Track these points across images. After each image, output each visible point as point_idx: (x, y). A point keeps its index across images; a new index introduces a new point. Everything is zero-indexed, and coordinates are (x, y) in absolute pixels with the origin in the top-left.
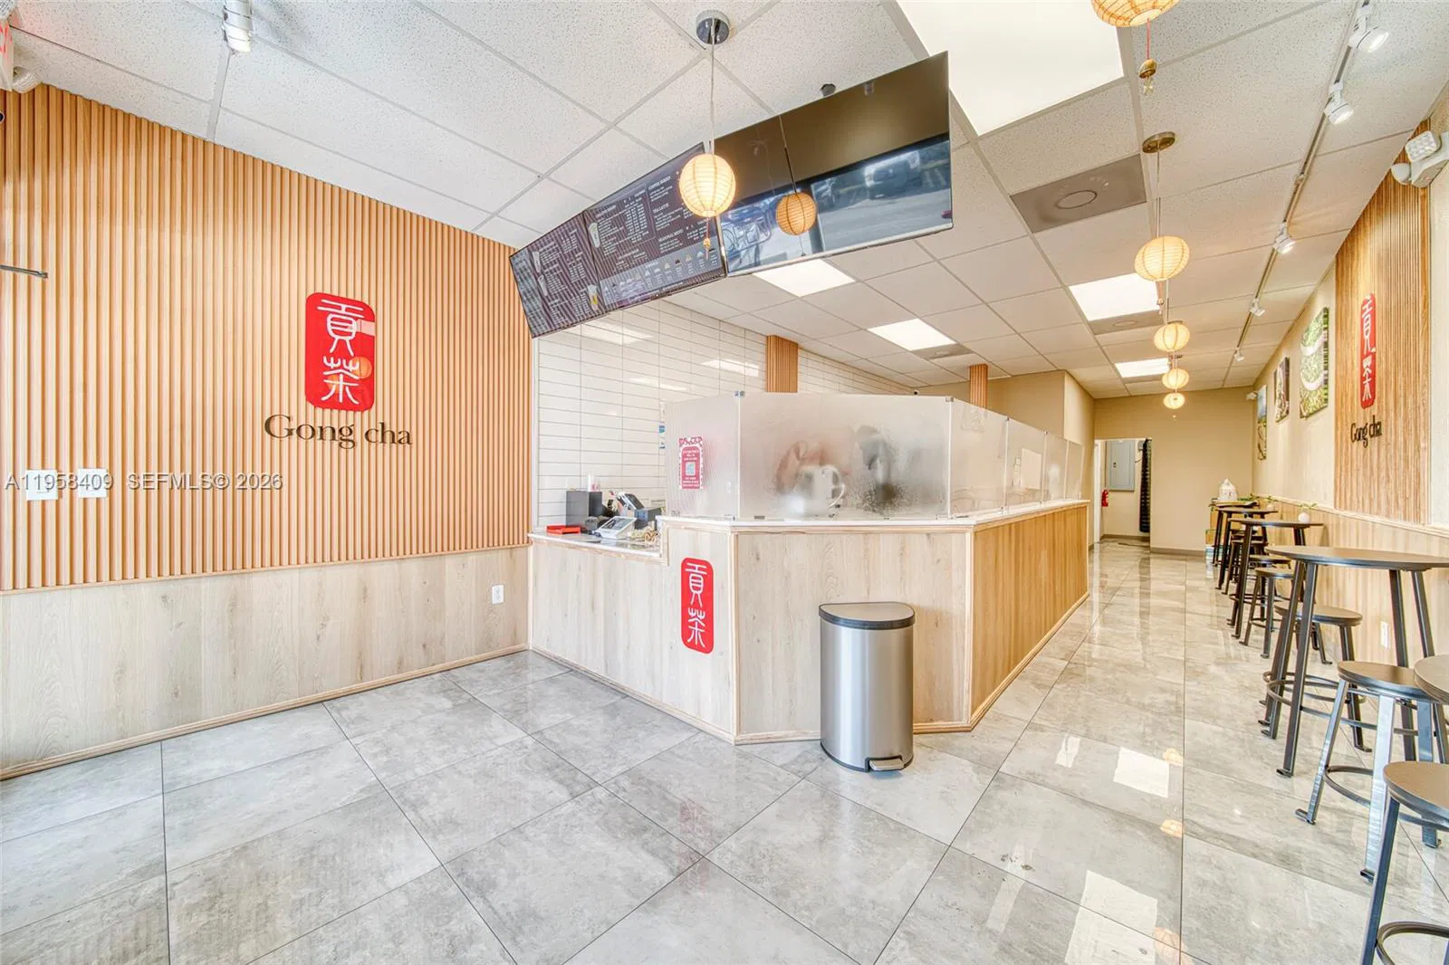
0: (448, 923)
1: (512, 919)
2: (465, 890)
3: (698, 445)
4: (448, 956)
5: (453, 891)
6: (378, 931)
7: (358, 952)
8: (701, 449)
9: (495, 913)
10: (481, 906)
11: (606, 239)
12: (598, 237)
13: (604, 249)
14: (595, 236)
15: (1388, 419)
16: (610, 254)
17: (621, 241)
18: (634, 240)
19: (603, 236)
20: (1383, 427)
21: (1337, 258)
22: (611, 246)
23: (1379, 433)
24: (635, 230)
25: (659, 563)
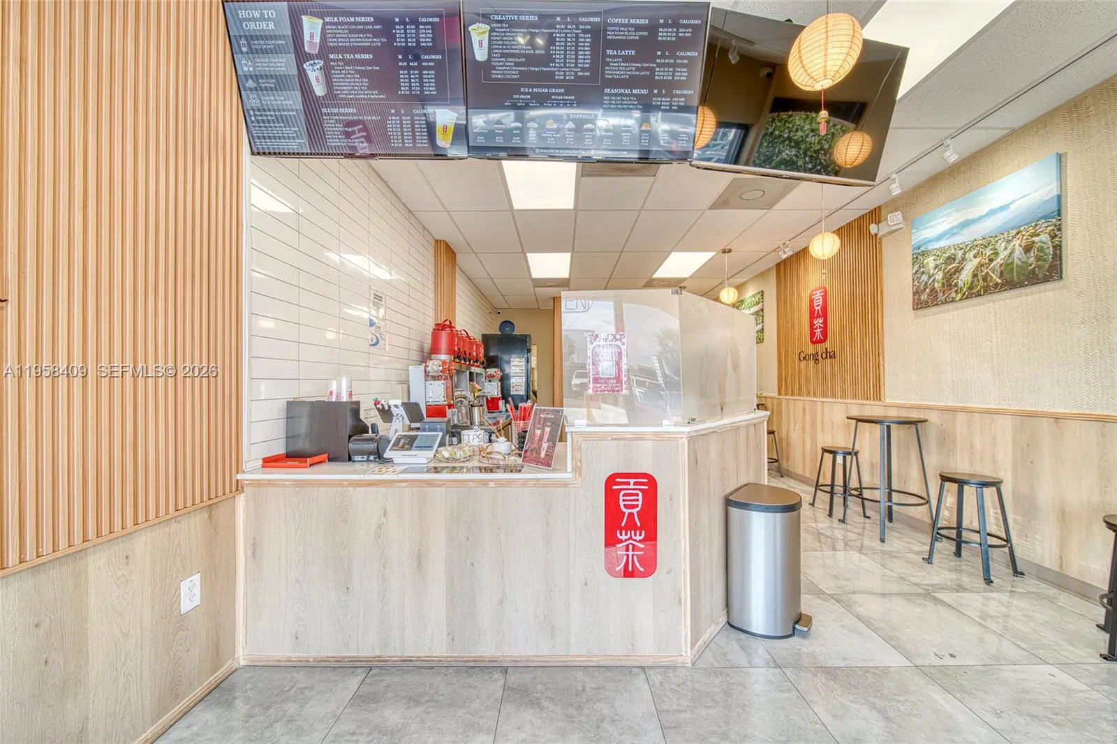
11: (503, 55)
12: (487, 48)
13: (494, 68)
14: (481, 43)
15: (843, 350)
16: (504, 79)
17: (533, 69)
18: (559, 76)
19: (496, 49)
20: (838, 354)
21: (778, 265)
22: (508, 68)
23: (833, 356)
24: (565, 63)
25: (565, 484)
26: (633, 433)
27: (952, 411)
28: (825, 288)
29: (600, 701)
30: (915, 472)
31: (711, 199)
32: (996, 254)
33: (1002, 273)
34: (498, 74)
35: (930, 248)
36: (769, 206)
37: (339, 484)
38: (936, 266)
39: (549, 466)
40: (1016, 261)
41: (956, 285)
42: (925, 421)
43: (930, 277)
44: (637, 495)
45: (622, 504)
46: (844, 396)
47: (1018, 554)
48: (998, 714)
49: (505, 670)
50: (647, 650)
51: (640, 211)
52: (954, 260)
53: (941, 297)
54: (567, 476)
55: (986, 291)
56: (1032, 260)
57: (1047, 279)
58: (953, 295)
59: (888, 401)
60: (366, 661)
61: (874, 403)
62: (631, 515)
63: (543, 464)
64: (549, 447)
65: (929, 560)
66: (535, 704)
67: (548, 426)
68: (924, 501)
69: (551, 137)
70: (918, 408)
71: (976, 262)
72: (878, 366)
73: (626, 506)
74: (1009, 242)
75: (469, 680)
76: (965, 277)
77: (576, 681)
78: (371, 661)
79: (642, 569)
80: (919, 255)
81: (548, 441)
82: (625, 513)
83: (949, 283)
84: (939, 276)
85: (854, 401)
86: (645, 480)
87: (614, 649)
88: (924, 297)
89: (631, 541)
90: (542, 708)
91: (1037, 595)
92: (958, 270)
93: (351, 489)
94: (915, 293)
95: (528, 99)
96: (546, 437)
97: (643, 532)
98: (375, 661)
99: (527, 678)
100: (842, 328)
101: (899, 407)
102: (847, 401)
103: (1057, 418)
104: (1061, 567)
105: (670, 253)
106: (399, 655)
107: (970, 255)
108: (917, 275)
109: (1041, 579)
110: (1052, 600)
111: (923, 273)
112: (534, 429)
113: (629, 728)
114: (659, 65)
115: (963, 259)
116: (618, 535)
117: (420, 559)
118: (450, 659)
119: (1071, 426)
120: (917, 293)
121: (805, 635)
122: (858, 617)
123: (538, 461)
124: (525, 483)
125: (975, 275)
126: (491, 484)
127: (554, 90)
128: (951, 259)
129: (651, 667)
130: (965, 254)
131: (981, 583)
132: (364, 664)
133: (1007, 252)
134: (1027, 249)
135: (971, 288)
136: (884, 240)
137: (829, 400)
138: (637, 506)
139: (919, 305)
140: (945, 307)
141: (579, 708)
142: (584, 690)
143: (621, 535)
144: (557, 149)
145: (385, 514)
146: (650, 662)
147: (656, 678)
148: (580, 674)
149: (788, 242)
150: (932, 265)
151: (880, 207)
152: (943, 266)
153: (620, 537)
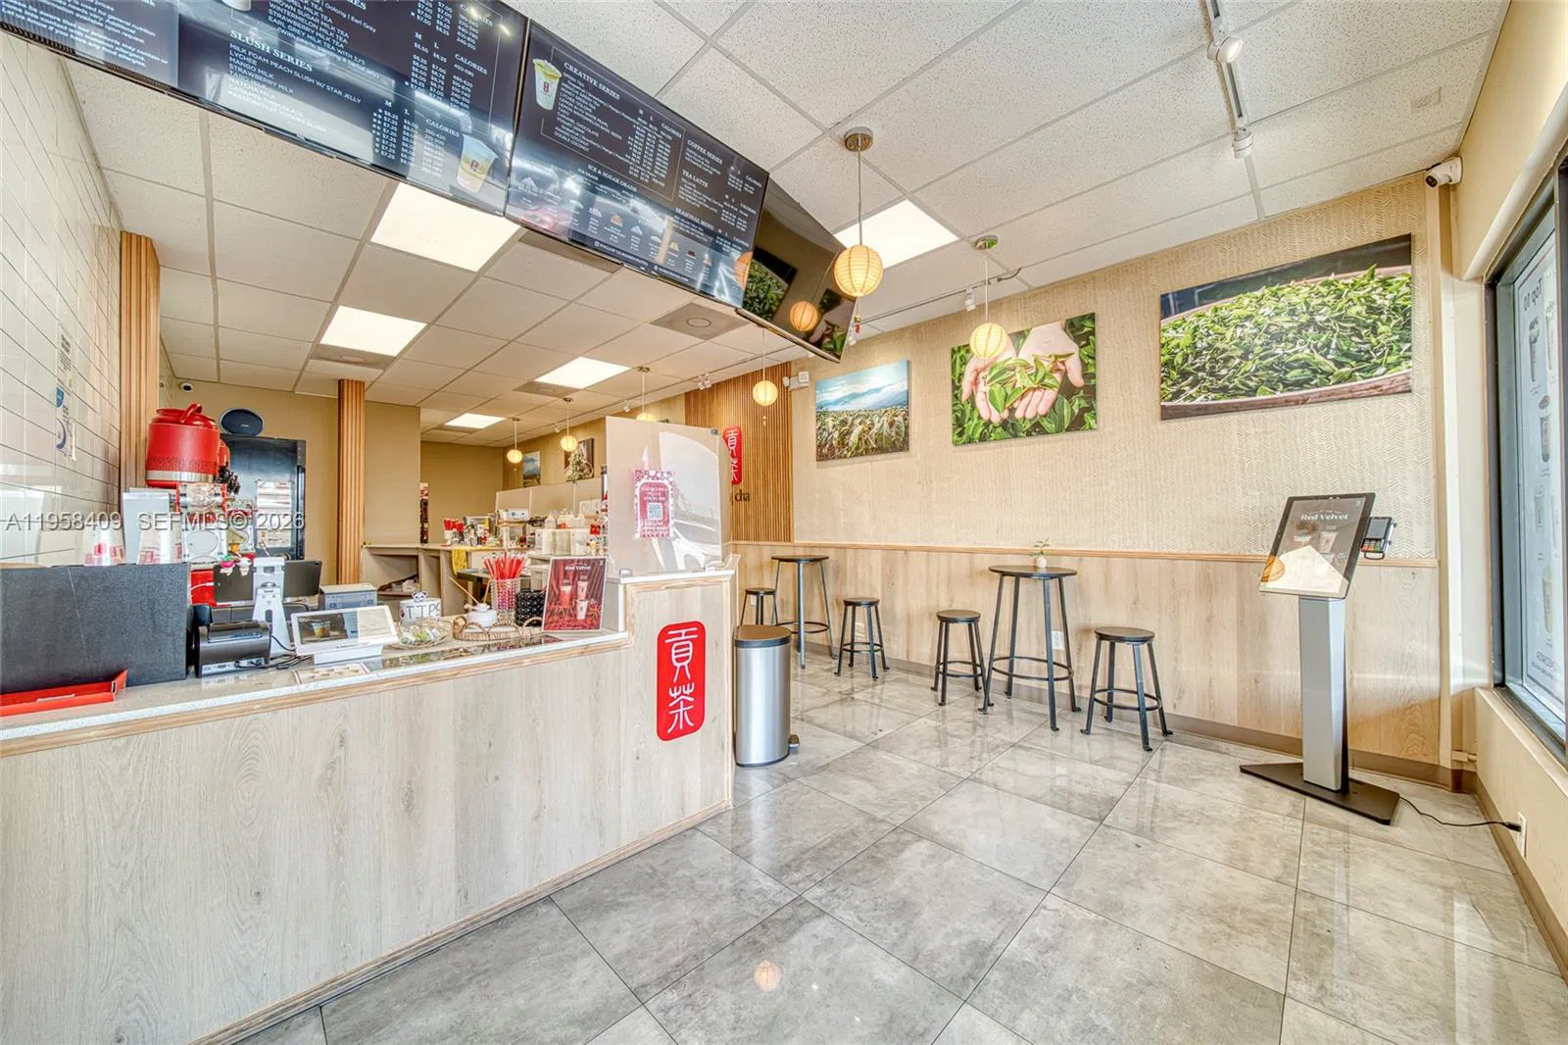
0: (1029, 963)
1: (1004, 919)
2: (989, 965)
3: (666, 482)
4: (1058, 949)
5: (995, 976)
6: (1069, 1018)
7: (1097, 1023)
8: (670, 487)
9: (1003, 932)
10: (1001, 945)
11: (572, 116)
12: (554, 96)
13: (559, 125)
14: (546, 87)
15: (756, 492)
16: (569, 144)
17: (606, 150)
18: (633, 171)
19: (565, 104)
20: (752, 496)
21: (687, 394)
22: (577, 134)
23: (747, 499)
24: (641, 161)
25: (617, 647)
26: (685, 580)
27: (844, 548)
28: (739, 429)
29: (677, 869)
30: (817, 602)
31: (658, 315)
32: (873, 424)
33: (876, 440)
34: (563, 135)
35: (830, 410)
36: (708, 337)
37: (245, 710)
38: (834, 426)
39: (597, 627)
40: (885, 433)
41: (847, 444)
42: (827, 558)
43: (830, 434)
44: (688, 646)
45: (674, 657)
46: (757, 538)
47: (885, 654)
48: (914, 753)
49: (548, 900)
50: (696, 809)
51: (571, 302)
52: (846, 423)
53: (837, 453)
54: (621, 635)
55: (867, 452)
56: (893, 434)
57: (901, 449)
58: (845, 452)
59: (796, 541)
60: (305, 1001)
61: (785, 543)
62: (683, 667)
63: (584, 627)
64: (590, 607)
65: (838, 674)
66: (616, 905)
67: (583, 580)
68: (824, 628)
69: (615, 235)
70: (820, 547)
71: (861, 427)
72: (788, 509)
73: (678, 660)
74: (881, 417)
75: (508, 932)
76: (853, 439)
77: (640, 868)
78: (319, 994)
79: (692, 724)
80: (821, 414)
81: (587, 597)
82: (676, 667)
83: (842, 443)
84: (836, 435)
85: (769, 543)
86: (695, 629)
87: (667, 819)
88: (825, 451)
89: (682, 697)
90: (626, 905)
91: (897, 680)
92: (849, 433)
93: (266, 716)
94: (819, 446)
95: (595, 181)
96: (582, 594)
97: (693, 685)
98: (326, 991)
99: (585, 891)
100: (756, 472)
101: (805, 546)
102: (760, 543)
103: (906, 550)
104: (908, 657)
105: (576, 357)
106: (370, 960)
107: (857, 421)
108: (821, 429)
109: (899, 669)
110: (906, 681)
111: (824, 429)
112: (558, 586)
113: (719, 873)
114: (726, 208)
115: (852, 424)
116: (670, 692)
117: (410, 800)
118: (463, 926)
119: (913, 555)
120: (820, 446)
121: (796, 751)
122: (819, 726)
123: (574, 624)
124: (566, 654)
125: (860, 439)
126: (527, 662)
127: (625, 185)
128: (844, 422)
129: (701, 824)
130: (853, 420)
131: (871, 681)
132: (303, 1007)
133: (879, 425)
134: (891, 425)
135: (857, 448)
136: (793, 393)
137: (742, 542)
138: (687, 658)
139: (821, 457)
140: (839, 461)
141: (662, 885)
142: (655, 870)
143: (673, 692)
144: (619, 250)
145: (342, 742)
146: (698, 819)
147: (710, 829)
148: (637, 861)
149: (707, 375)
150: (831, 424)
151: (790, 362)
152: (839, 428)
153: (672, 695)
